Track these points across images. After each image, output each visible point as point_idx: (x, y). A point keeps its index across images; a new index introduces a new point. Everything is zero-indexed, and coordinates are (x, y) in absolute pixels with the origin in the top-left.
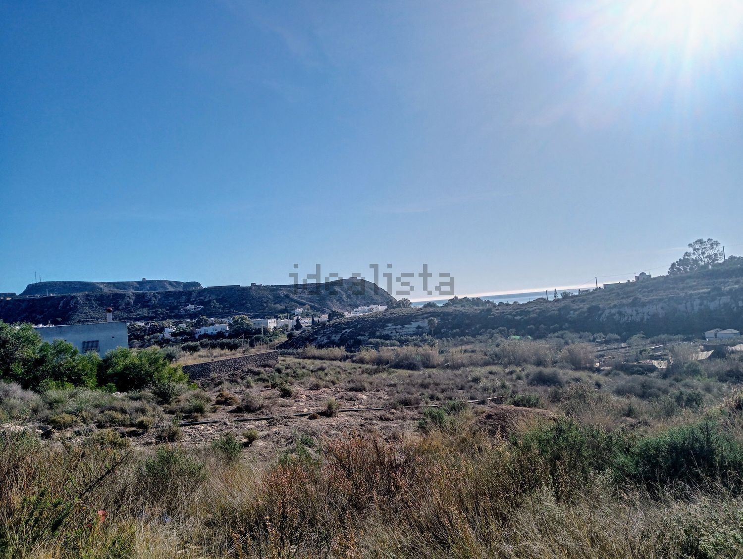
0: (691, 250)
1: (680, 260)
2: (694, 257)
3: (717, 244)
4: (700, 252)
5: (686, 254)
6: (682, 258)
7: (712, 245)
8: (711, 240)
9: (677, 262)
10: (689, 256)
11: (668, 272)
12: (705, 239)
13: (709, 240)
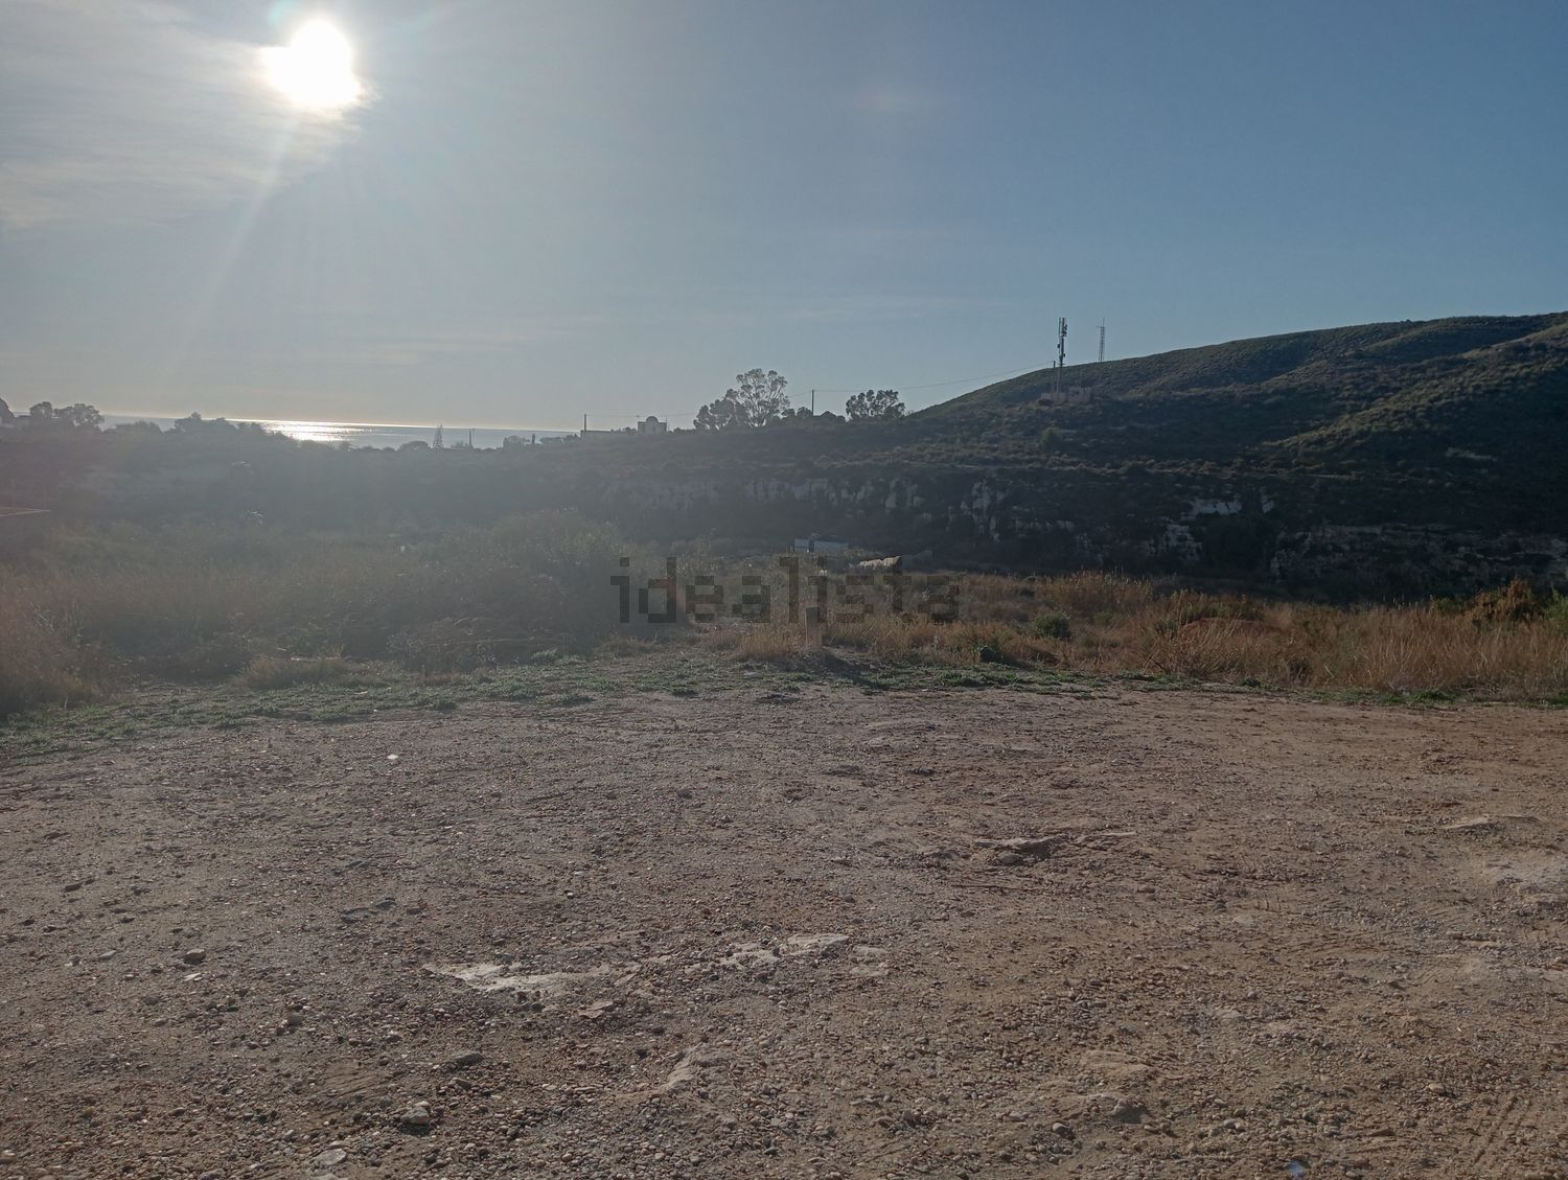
0: (737, 387)
1: (717, 401)
2: (741, 401)
3: (782, 381)
4: (753, 391)
5: (730, 393)
6: (721, 400)
7: (774, 383)
8: (776, 373)
9: (712, 405)
10: (733, 397)
11: (695, 422)
12: (766, 372)
13: (772, 373)
